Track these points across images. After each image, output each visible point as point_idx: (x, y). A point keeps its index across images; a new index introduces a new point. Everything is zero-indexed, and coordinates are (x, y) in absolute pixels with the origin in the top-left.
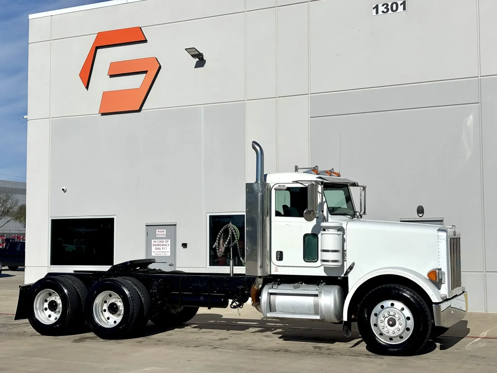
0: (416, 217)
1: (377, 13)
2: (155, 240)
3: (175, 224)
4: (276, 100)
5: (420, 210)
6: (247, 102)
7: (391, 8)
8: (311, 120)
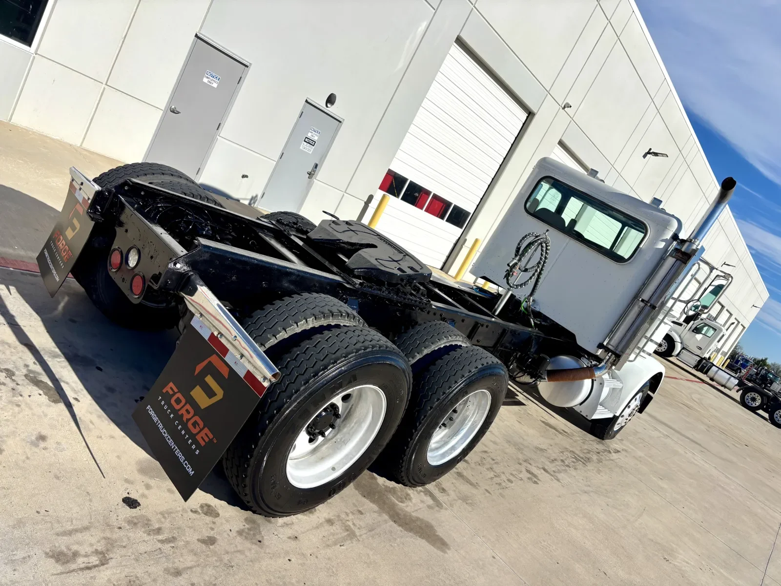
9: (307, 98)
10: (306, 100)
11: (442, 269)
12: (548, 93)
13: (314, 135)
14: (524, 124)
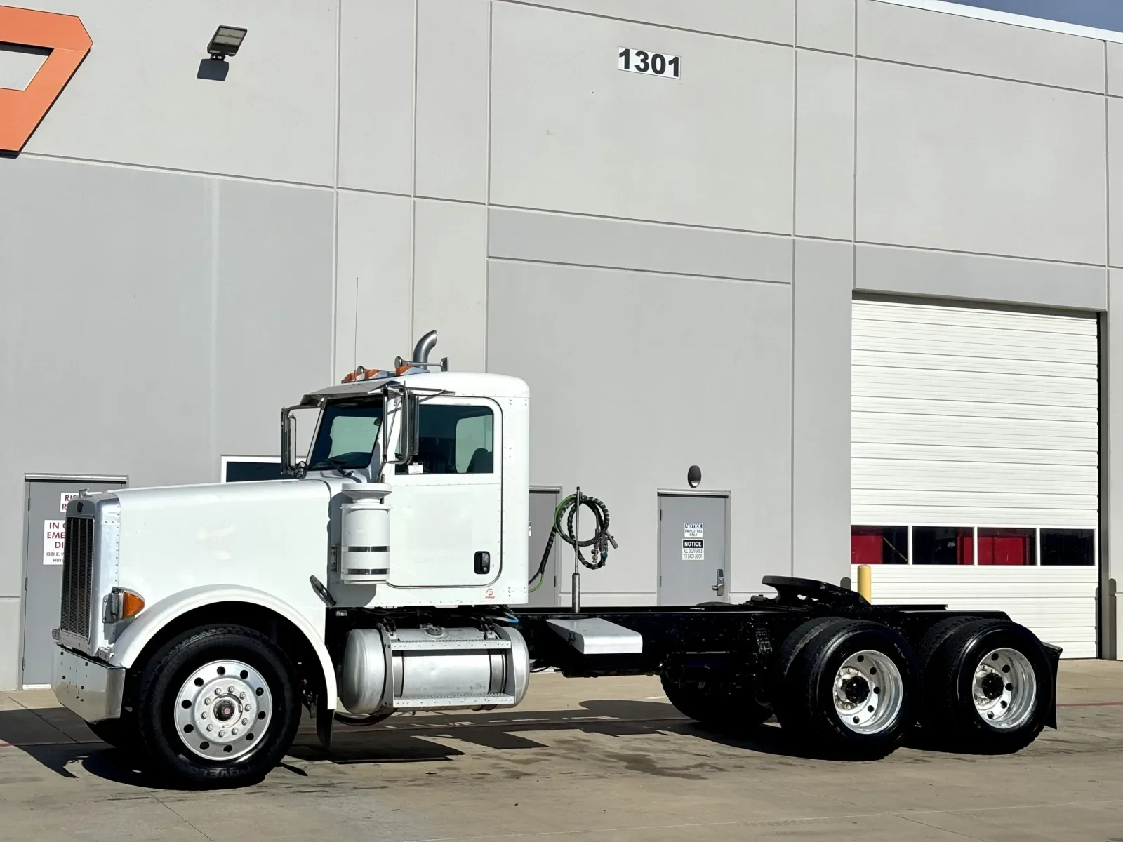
0: (683, 486)
1: (627, 66)
2: (56, 522)
3: (124, 479)
4: (411, 201)
5: (694, 475)
6: (337, 193)
7: (653, 64)
8: (488, 262)
9: (658, 489)
10: (658, 493)
11: (1100, 656)
12: (1109, 268)
13: (695, 533)
14: (1099, 337)
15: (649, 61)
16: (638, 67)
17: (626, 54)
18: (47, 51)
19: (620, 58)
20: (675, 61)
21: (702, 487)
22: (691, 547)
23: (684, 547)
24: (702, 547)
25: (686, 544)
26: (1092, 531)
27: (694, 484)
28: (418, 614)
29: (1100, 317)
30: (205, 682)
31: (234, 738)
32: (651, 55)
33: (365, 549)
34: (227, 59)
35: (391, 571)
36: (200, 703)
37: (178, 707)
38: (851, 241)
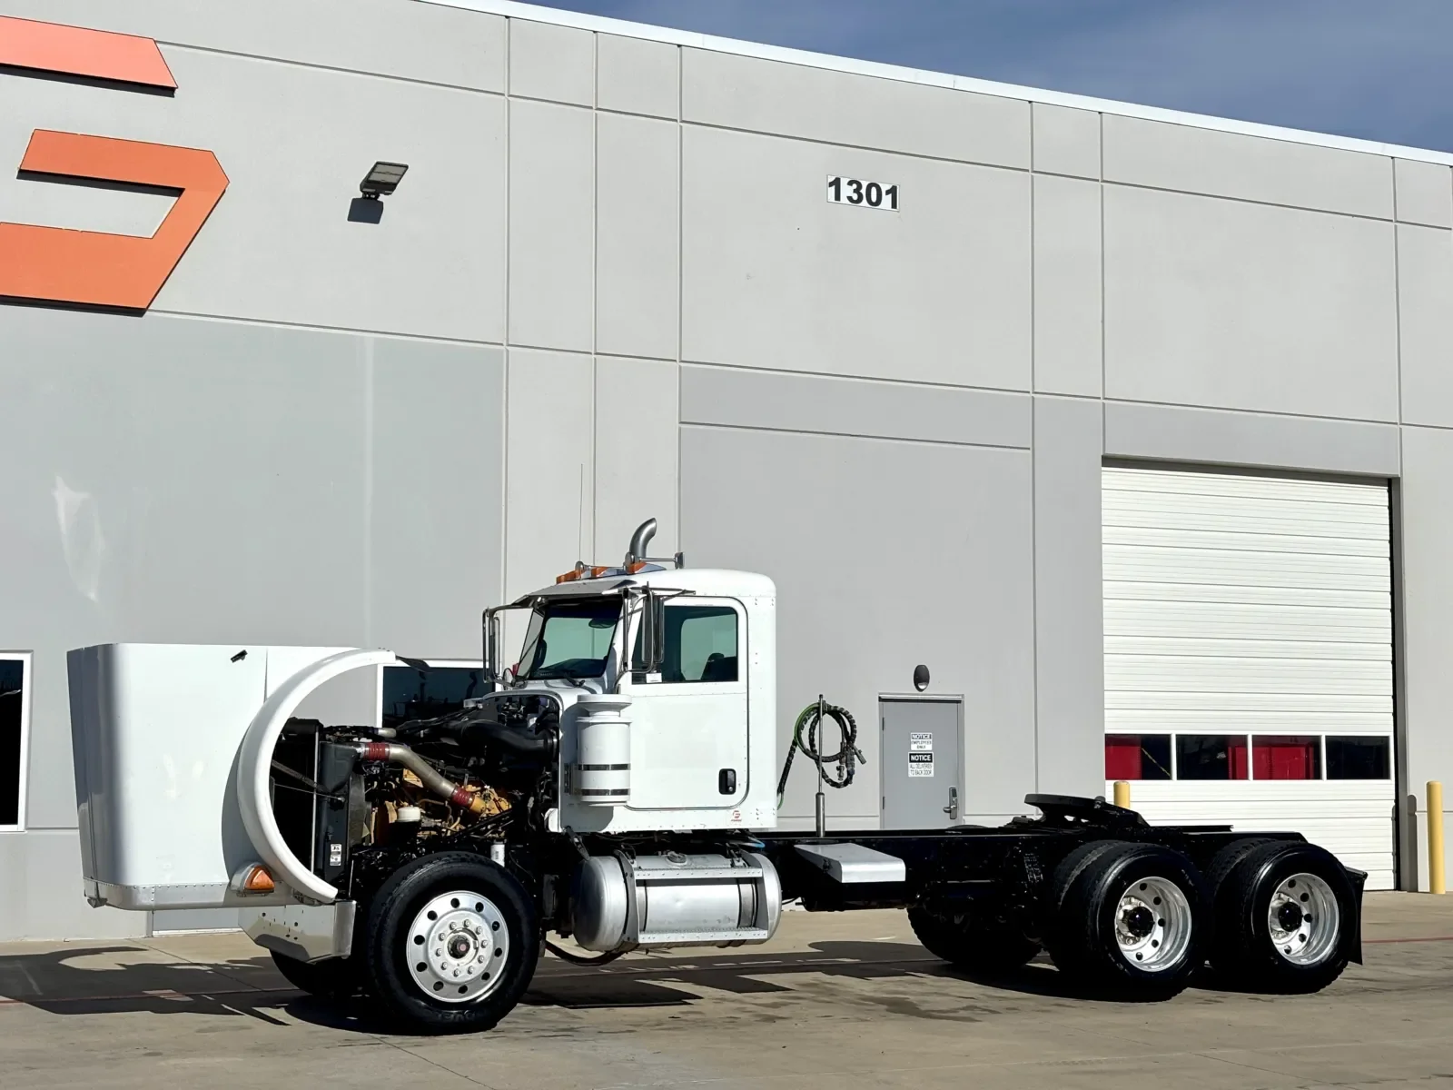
0: (909, 690)
1: (838, 197)
4: (591, 359)
5: (921, 676)
6: (508, 351)
7: (867, 194)
8: (680, 429)
9: (880, 694)
10: (880, 698)
11: (1398, 887)
12: (1401, 426)
13: (923, 745)
14: (1390, 508)
15: (863, 191)
16: (850, 198)
17: (836, 183)
18: (177, 192)
19: (829, 189)
20: (893, 191)
21: (930, 691)
22: (919, 761)
23: (911, 761)
24: (931, 761)
25: (913, 758)
26: (1387, 738)
27: (922, 687)
28: (656, 840)
29: (1392, 484)
30: (439, 915)
31: (470, 977)
32: (865, 185)
33: (605, 767)
34: (382, 198)
35: (632, 792)
36: (434, 938)
37: (411, 944)
38: (1099, 398)
